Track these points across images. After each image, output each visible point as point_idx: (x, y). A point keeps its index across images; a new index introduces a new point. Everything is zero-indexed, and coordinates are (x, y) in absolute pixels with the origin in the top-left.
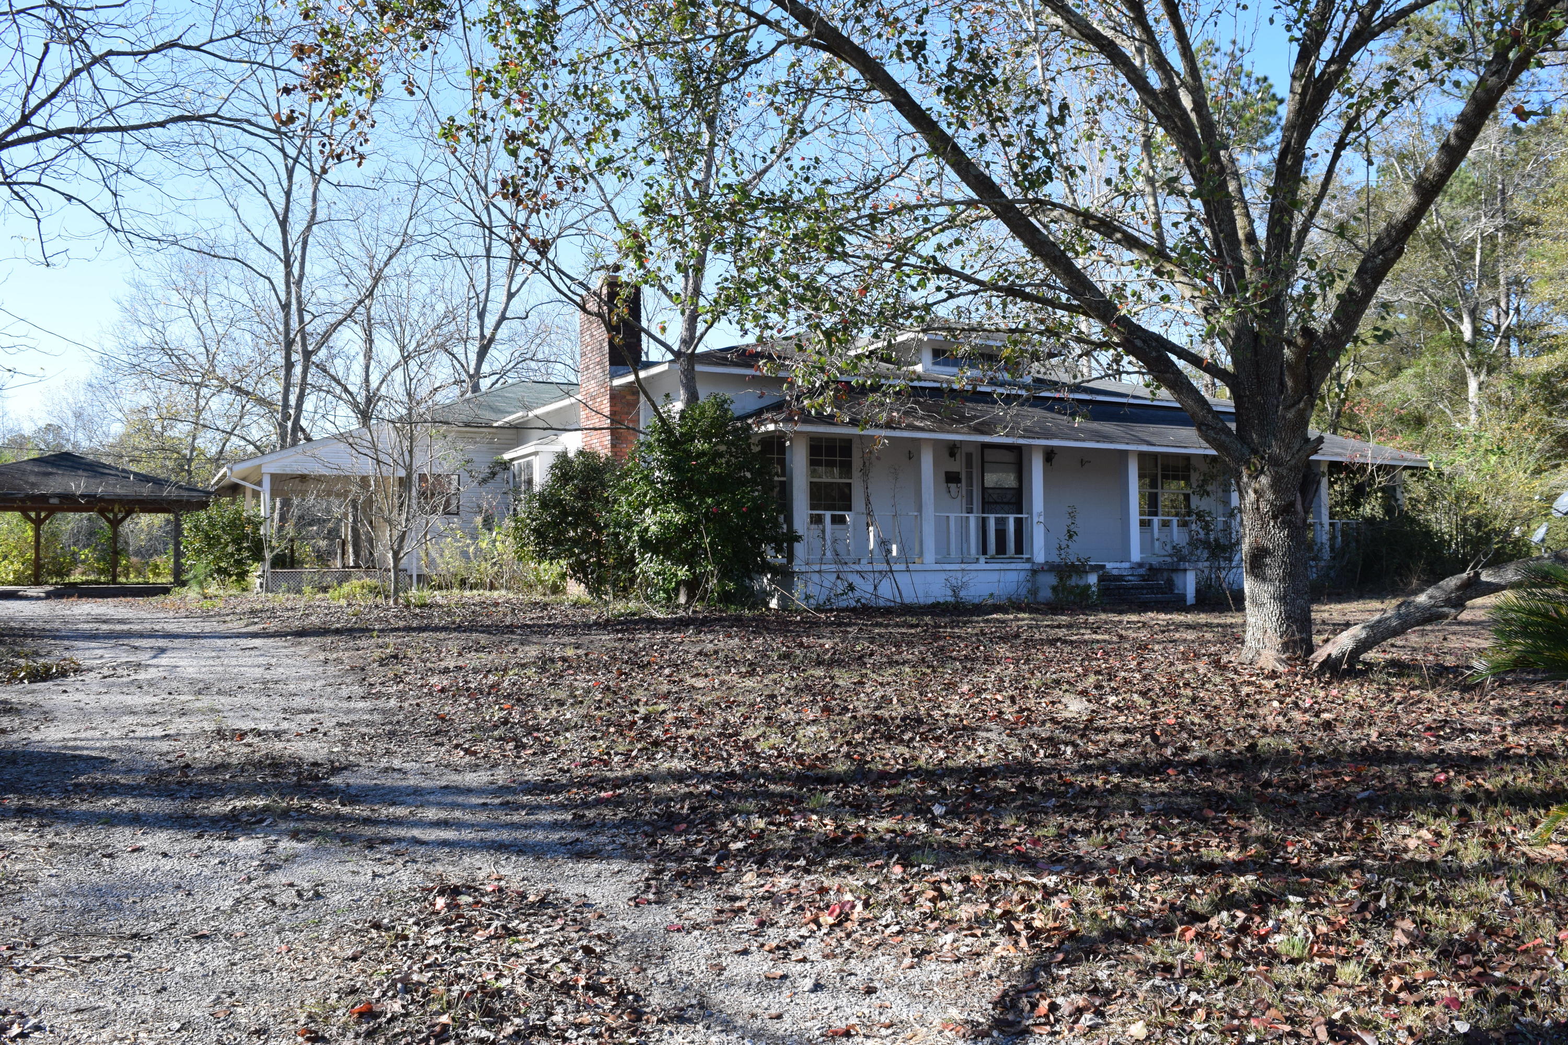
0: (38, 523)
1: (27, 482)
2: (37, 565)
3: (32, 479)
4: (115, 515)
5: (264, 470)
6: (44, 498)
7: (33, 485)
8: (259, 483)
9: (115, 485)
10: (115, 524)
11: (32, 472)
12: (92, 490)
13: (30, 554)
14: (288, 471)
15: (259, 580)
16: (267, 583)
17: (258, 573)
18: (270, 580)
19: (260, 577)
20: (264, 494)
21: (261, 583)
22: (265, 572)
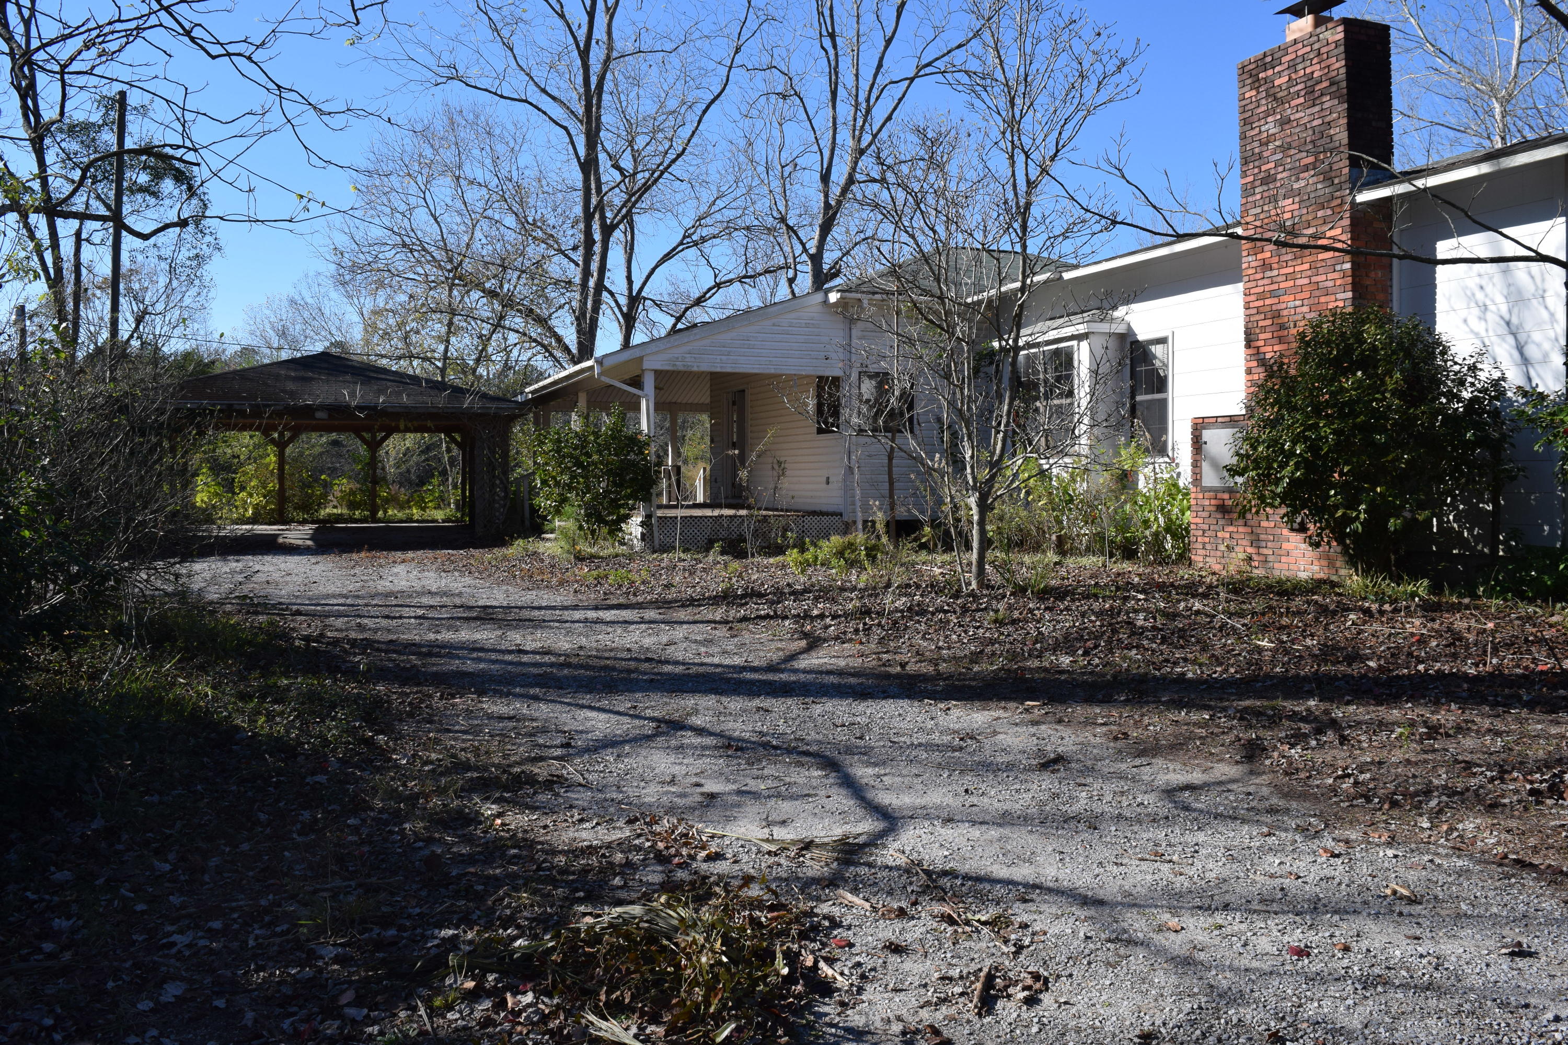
0: (281, 446)
1: (284, 391)
2: (281, 497)
3: (290, 386)
4: (374, 437)
5: (647, 365)
6: (309, 411)
7: (292, 394)
8: (637, 382)
9: (399, 394)
10: (374, 446)
11: (288, 378)
12: (370, 398)
13: (273, 485)
14: (680, 366)
15: (640, 529)
16: (652, 534)
17: (640, 519)
18: (655, 529)
19: (643, 524)
20: (647, 401)
21: (642, 534)
22: (649, 516)
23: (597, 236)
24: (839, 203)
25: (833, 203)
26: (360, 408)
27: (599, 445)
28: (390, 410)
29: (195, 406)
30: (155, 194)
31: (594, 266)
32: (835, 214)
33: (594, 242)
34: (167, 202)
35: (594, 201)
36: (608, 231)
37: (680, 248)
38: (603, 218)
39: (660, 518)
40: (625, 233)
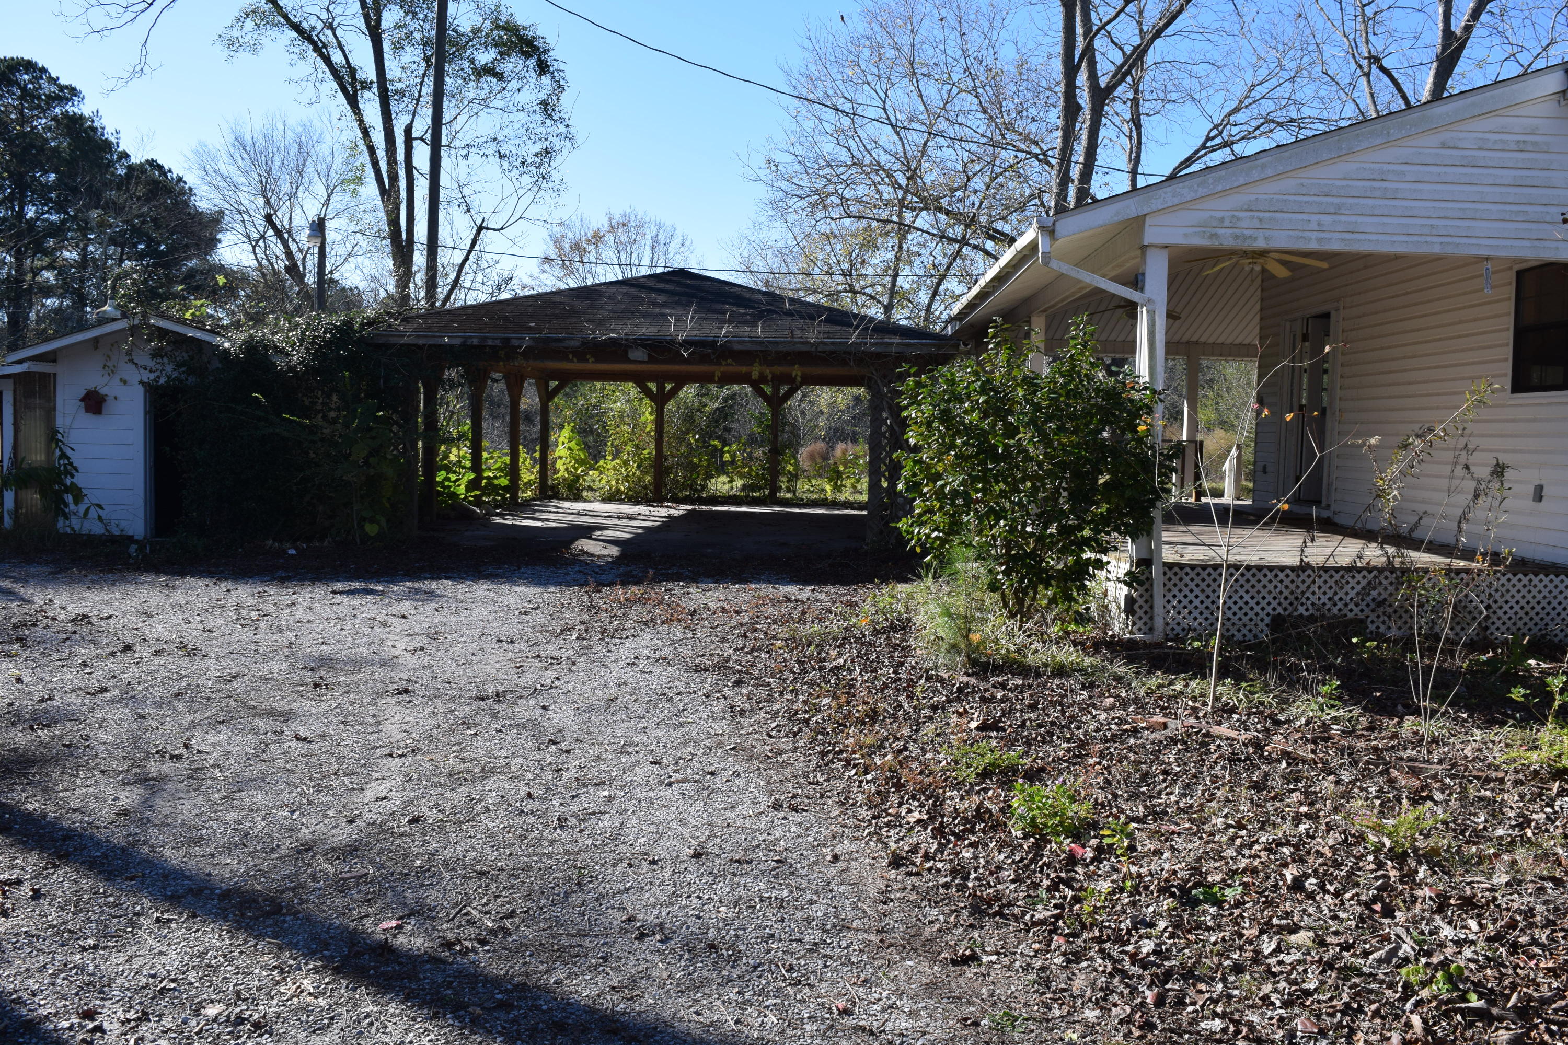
0: (660, 401)
4: (776, 390)
5: (1151, 235)
6: (618, 348)
8: (1129, 273)
10: (777, 402)
12: (706, 330)
14: (1226, 239)
15: (1125, 590)
16: (1150, 601)
17: (1125, 567)
18: (1158, 590)
19: (1131, 579)
20: (1151, 313)
21: (1128, 598)
22: (1144, 563)
23: (1084, 98)
24: (1468, 29)
25: (1458, 32)
26: (687, 343)
27: (1037, 407)
28: (736, 347)
29: (457, 342)
30: (500, 76)
31: (1079, 149)
32: (1462, 47)
33: (1079, 108)
34: (514, 84)
35: (1080, 43)
36: (1101, 96)
37: (1203, 152)
38: (1093, 76)
39: (1170, 566)
40: (1130, 137)
